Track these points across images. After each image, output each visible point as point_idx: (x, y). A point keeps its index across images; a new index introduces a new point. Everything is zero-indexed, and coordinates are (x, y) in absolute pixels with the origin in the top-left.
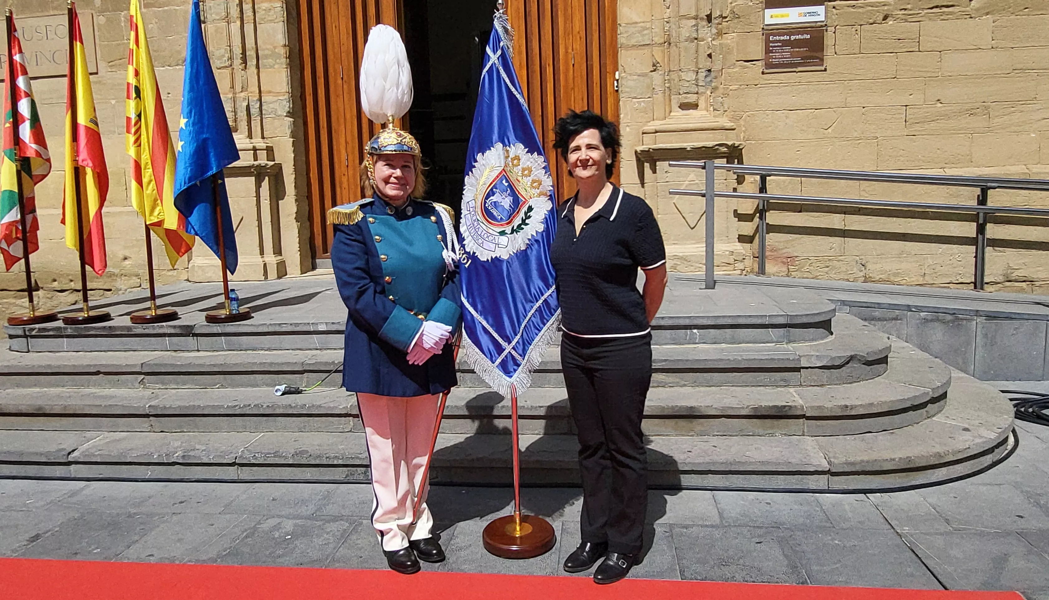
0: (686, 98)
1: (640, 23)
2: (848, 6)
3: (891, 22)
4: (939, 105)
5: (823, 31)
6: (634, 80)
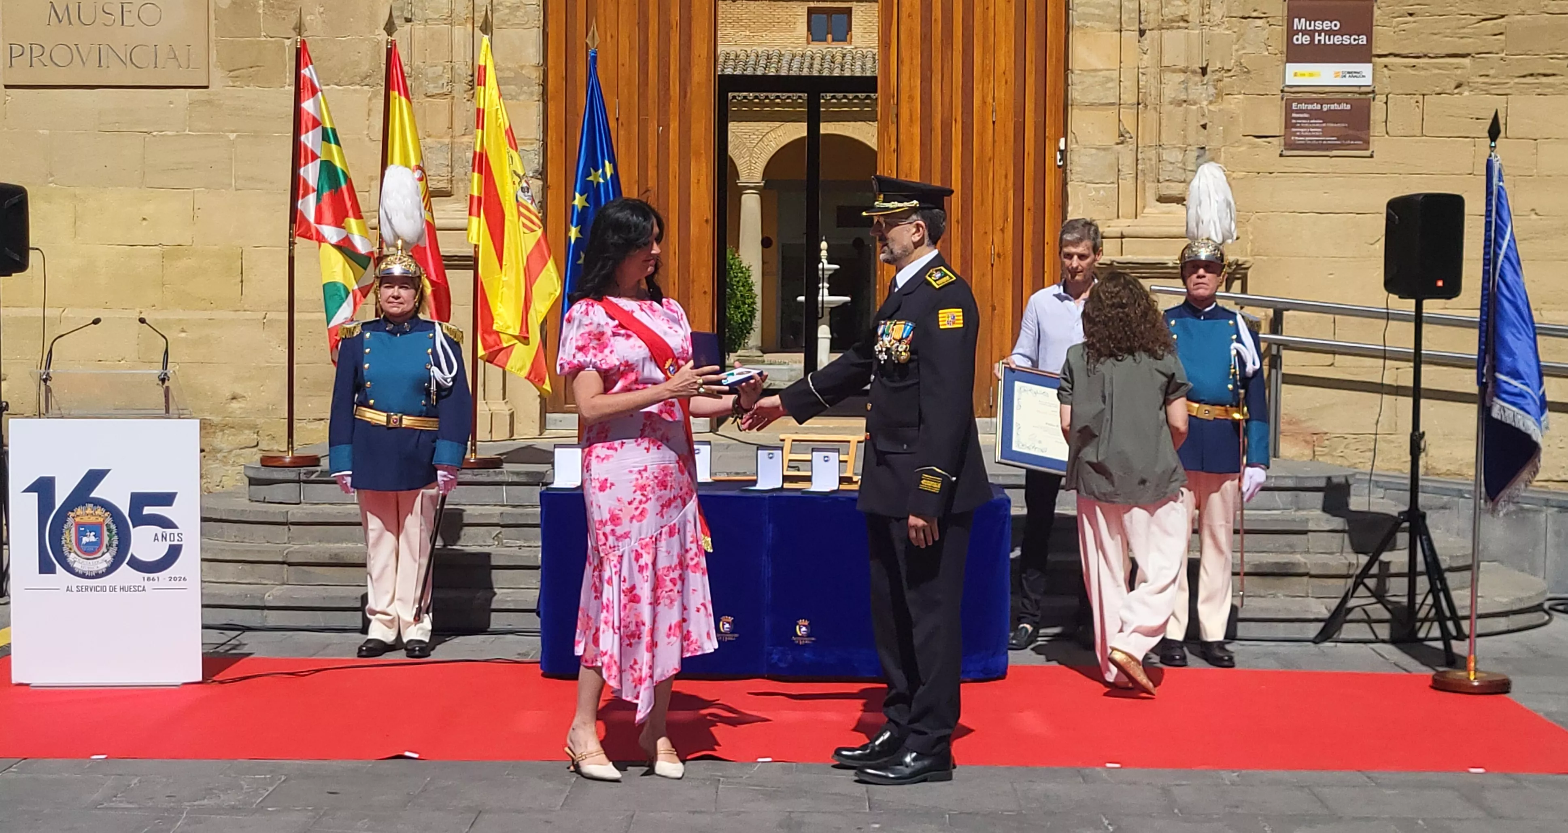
0: (1167, 187)
1: (1101, 70)
2: (1406, 67)
3: (1466, 93)
4: (1534, 217)
5: (1369, 99)
6: (1091, 155)
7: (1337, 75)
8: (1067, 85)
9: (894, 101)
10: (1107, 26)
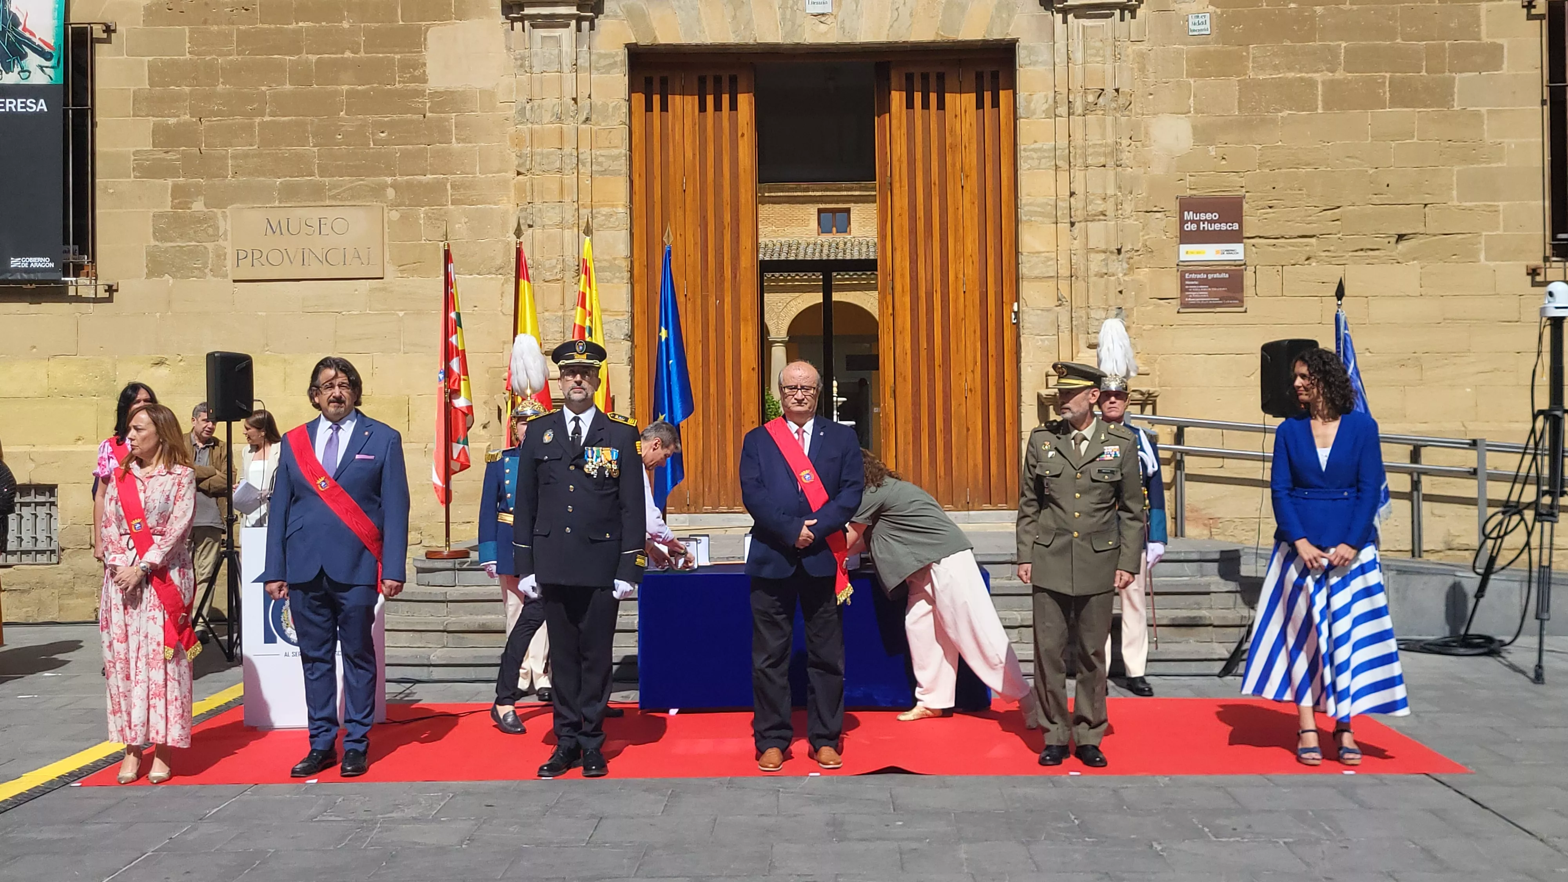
1: (1044, 253)
2: (1268, 246)
3: (1314, 264)
4: (1368, 354)
5: (1242, 270)
6: (1037, 315)
7: (1217, 252)
8: (1017, 264)
9: (889, 278)
10: (1046, 220)
